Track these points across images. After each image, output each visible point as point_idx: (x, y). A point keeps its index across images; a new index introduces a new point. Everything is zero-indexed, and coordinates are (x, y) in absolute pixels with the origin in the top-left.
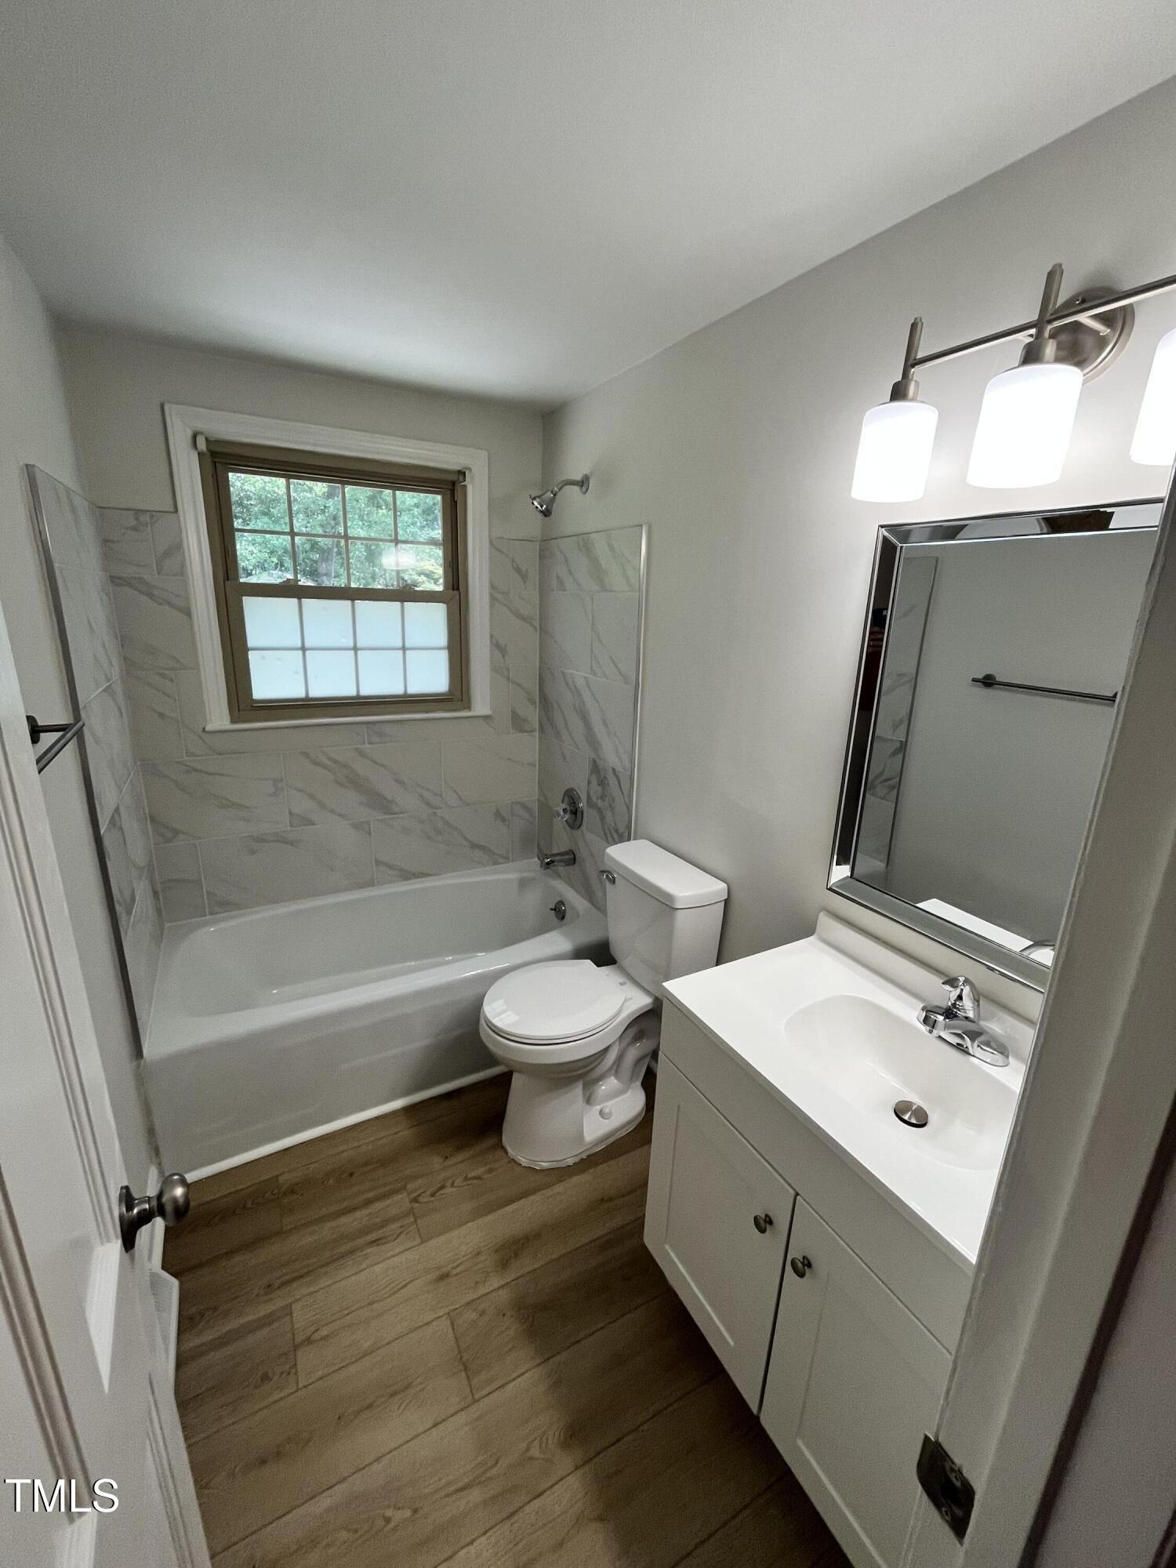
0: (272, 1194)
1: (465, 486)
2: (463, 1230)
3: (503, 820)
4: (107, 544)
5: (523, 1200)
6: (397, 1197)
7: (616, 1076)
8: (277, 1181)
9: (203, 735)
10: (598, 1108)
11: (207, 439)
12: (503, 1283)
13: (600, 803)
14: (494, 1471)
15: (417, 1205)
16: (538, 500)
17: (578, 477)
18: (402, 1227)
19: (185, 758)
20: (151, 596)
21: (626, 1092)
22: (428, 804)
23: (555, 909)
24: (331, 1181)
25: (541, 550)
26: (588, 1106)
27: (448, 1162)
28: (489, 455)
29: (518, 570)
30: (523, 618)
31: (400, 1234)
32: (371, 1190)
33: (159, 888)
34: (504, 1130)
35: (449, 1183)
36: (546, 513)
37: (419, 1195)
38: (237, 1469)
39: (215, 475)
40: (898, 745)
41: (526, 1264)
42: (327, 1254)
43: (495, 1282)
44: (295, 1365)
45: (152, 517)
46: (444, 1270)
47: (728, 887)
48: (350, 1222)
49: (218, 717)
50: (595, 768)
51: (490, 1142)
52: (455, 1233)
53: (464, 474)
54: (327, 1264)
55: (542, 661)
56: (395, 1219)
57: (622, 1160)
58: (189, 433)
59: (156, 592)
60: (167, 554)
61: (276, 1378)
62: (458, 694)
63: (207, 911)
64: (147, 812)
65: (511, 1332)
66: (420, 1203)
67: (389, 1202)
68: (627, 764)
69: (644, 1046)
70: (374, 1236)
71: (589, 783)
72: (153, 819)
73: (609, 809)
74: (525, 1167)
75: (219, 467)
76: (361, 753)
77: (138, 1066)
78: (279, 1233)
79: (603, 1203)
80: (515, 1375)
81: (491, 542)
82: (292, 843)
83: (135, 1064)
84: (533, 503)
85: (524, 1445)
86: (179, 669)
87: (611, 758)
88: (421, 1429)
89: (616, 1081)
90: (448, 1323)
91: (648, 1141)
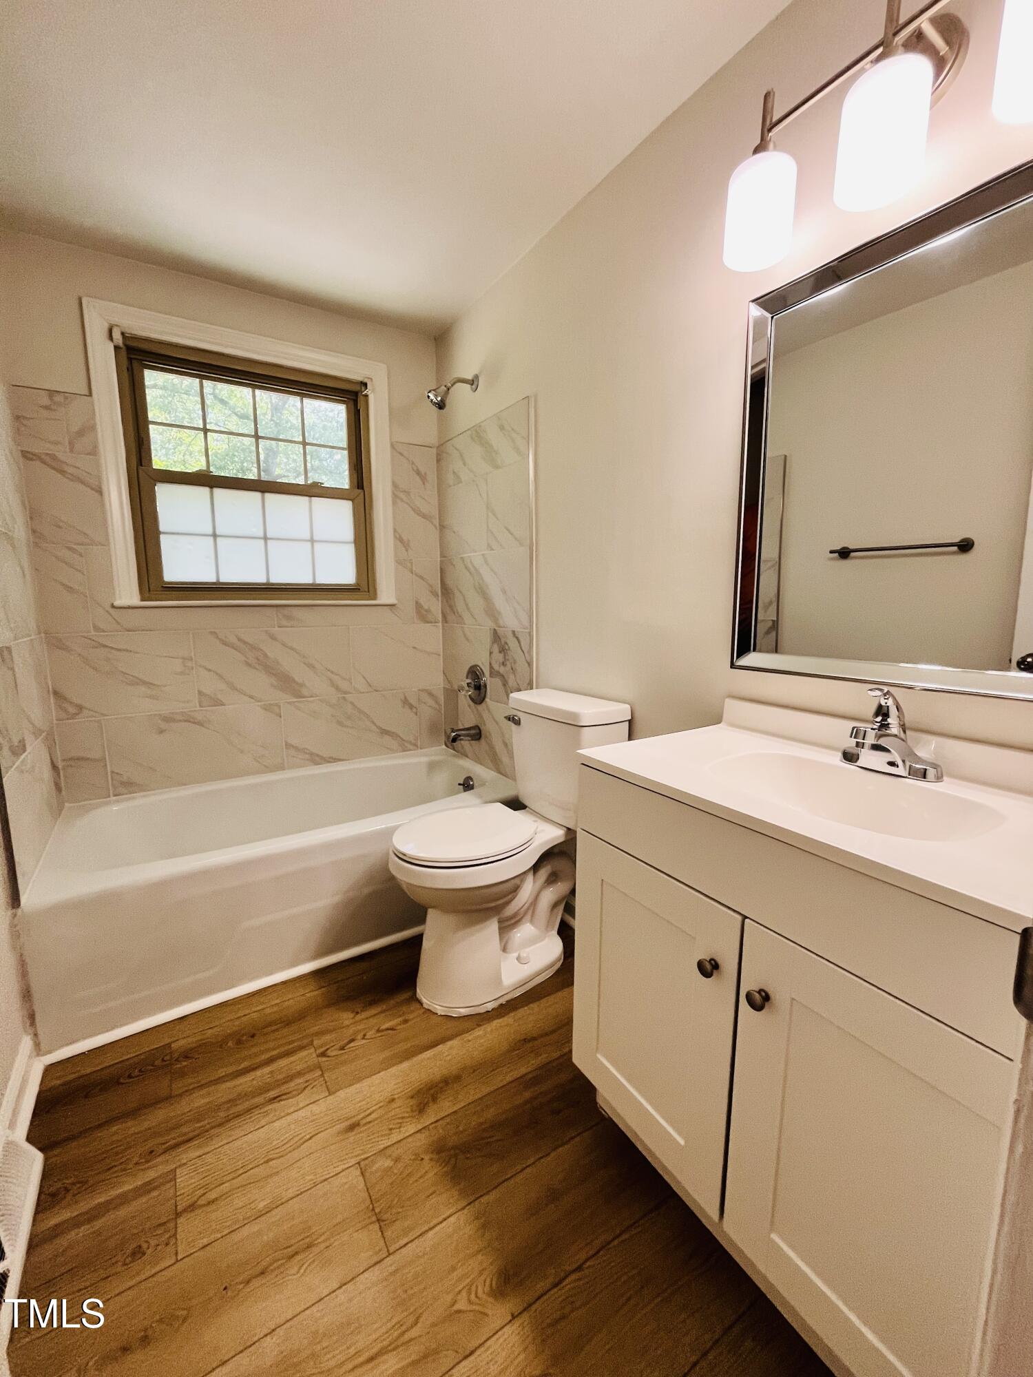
0: (163, 1060)
1: (366, 396)
2: (376, 1079)
3: (411, 707)
4: (18, 419)
5: (441, 1046)
6: (304, 1053)
7: (531, 922)
8: (170, 1047)
9: (112, 611)
10: (516, 955)
11: (123, 334)
12: (420, 1128)
13: (502, 670)
14: (413, 1333)
15: (324, 1059)
16: (433, 392)
17: (470, 378)
18: (307, 1081)
19: (93, 633)
20: (62, 472)
21: (542, 940)
22: (337, 688)
23: (463, 785)
24: (230, 1044)
25: (438, 455)
26: (505, 954)
27: (359, 1017)
28: (388, 367)
29: (418, 473)
30: (424, 516)
31: (305, 1088)
32: (274, 1049)
33: (60, 765)
34: (418, 984)
35: (359, 1037)
36: (441, 406)
37: (328, 1049)
38: (91, 1364)
39: (130, 370)
40: (770, 624)
41: (446, 1106)
42: (222, 1114)
43: (411, 1128)
44: (175, 1235)
45: (66, 398)
46: (354, 1120)
47: (631, 707)
48: (246, 1082)
49: (127, 591)
50: (496, 637)
51: (405, 995)
52: (366, 1082)
53: (365, 385)
54: (220, 1125)
55: (442, 556)
56: (300, 1074)
57: (544, 1002)
58: (106, 326)
59: (66, 468)
60: (81, 433)
61: (149, 1252)
62: (364, 586)
63: (111, 792)
64: (50, 683)
65: (431, 1175)
66: (329, 1056)
67: (292, 1059)
68: (526, 623)
69: (560, 889)
70: (275, 1093)
71: (491, 653)
72: (56, 693)
73: (511, 671)
74: (441, 1015)
75: (135, 364)
76: (273, 638)
77: (15, 915)
78: (168, 1098)
79: (525, 1044)
80: (435, 1221)
81: (392, 446)
82: (200, 724)
83: (10, 913)
84: (429, 397)
85: (449, 1298)
86: (88, 544)
87: (510, 620)
88: (326, 1292)
89: (532, 928)
90: (358, 1172)
91: (570, 983)
